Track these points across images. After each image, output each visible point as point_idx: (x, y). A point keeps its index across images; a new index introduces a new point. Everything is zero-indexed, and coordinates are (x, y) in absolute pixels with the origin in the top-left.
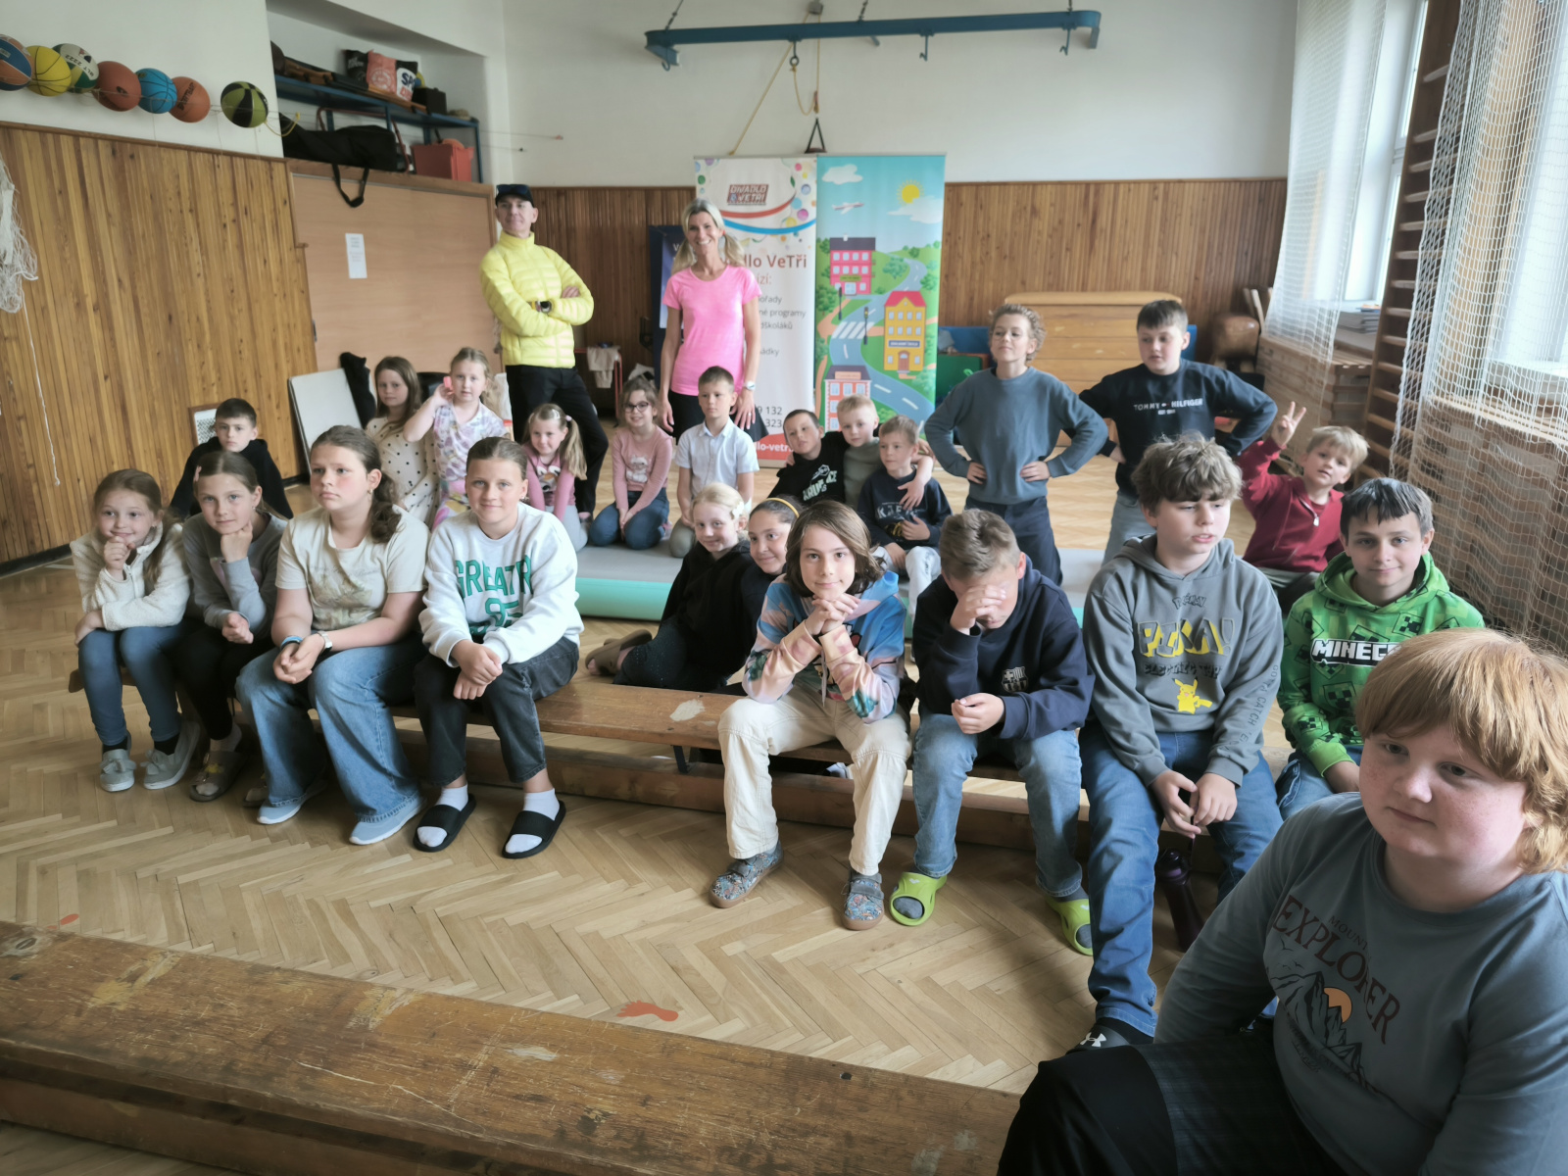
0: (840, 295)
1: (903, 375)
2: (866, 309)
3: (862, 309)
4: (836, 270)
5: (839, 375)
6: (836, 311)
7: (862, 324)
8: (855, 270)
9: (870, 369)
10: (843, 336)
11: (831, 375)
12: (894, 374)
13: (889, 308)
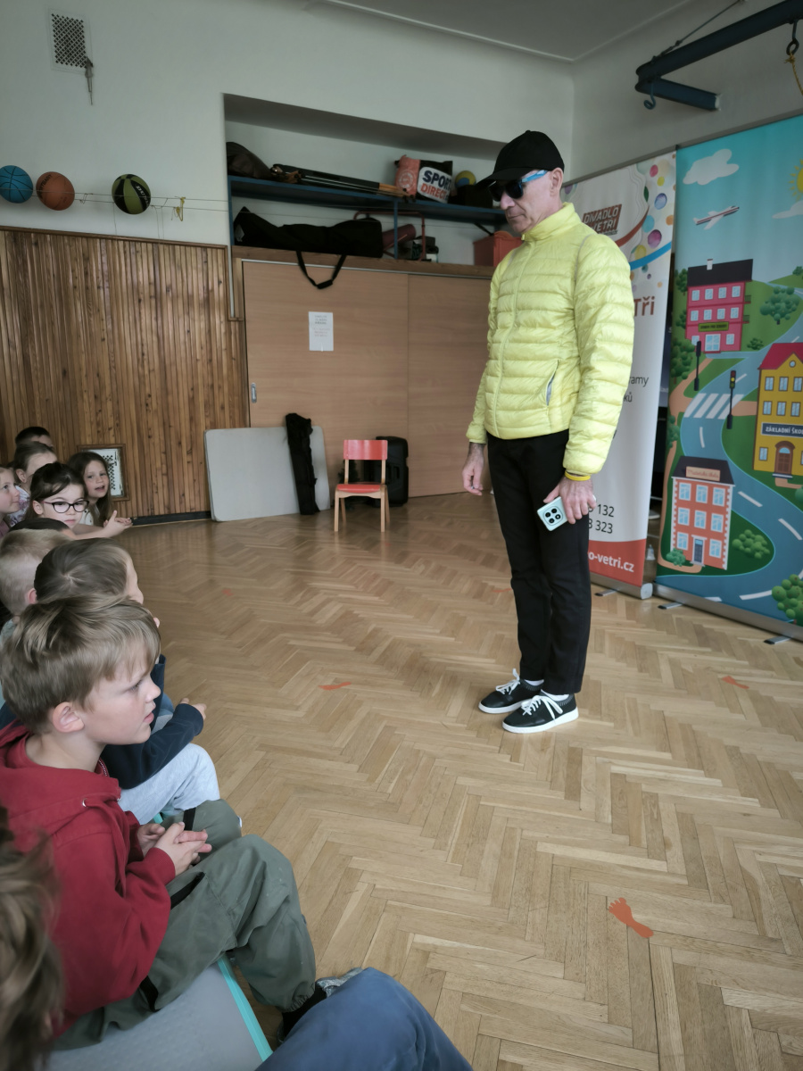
0: (698, 354)
1: (781, 482)
2: (733, 374)
3: (727, 373)
4: (694, 316)
5: (691, 471)
6: (692, 376)
7: (726, 397)
8: (721, 314)
9: (733, 466)
10: (699, 415)
11: (680, 471)
12: (767, 478)
13: (765, 372)
